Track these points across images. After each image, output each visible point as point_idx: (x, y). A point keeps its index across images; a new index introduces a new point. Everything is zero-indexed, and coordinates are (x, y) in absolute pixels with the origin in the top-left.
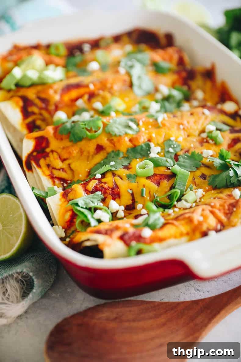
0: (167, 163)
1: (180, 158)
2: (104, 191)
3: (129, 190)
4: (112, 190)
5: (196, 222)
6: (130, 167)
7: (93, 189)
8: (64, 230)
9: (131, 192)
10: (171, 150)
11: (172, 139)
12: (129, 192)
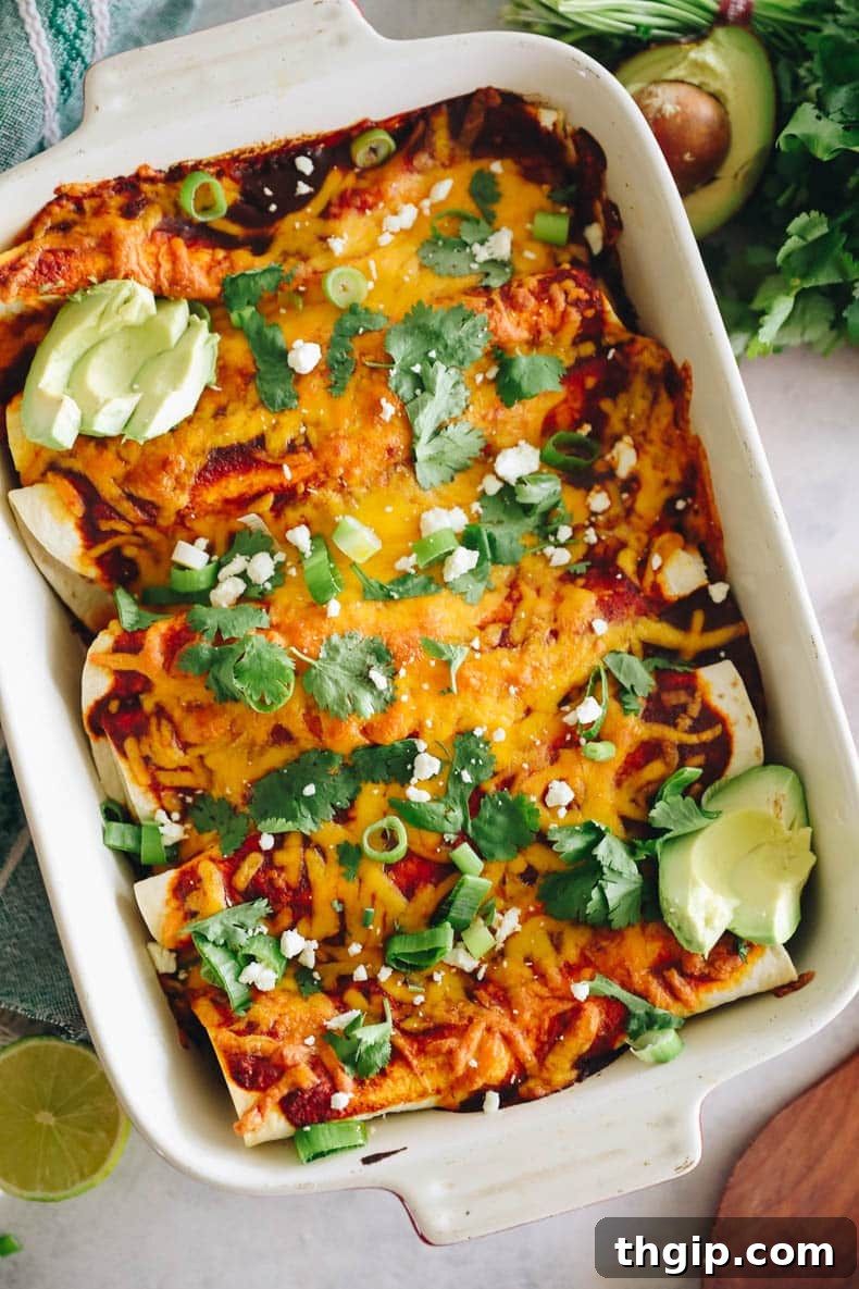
0: (446, 823)
1: (485, 803)
2: (274, 895)
3: (336, 903)
4: (294, 896)
5: (460, 1070)
6: (352, 814)
7: (247, 887)
8: (174, 955)
9: (339, 909)
10: (467, 777)
11: (478, 732)
12: (334, 909)
